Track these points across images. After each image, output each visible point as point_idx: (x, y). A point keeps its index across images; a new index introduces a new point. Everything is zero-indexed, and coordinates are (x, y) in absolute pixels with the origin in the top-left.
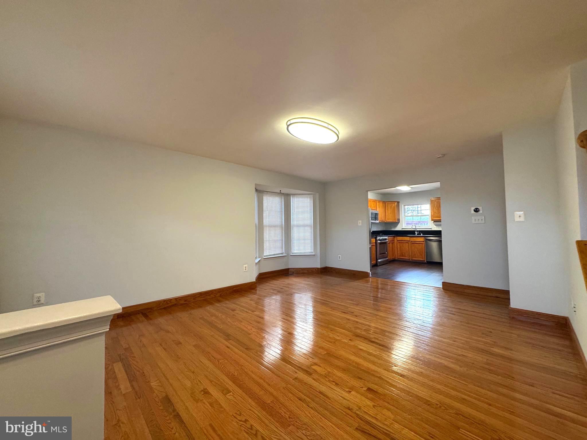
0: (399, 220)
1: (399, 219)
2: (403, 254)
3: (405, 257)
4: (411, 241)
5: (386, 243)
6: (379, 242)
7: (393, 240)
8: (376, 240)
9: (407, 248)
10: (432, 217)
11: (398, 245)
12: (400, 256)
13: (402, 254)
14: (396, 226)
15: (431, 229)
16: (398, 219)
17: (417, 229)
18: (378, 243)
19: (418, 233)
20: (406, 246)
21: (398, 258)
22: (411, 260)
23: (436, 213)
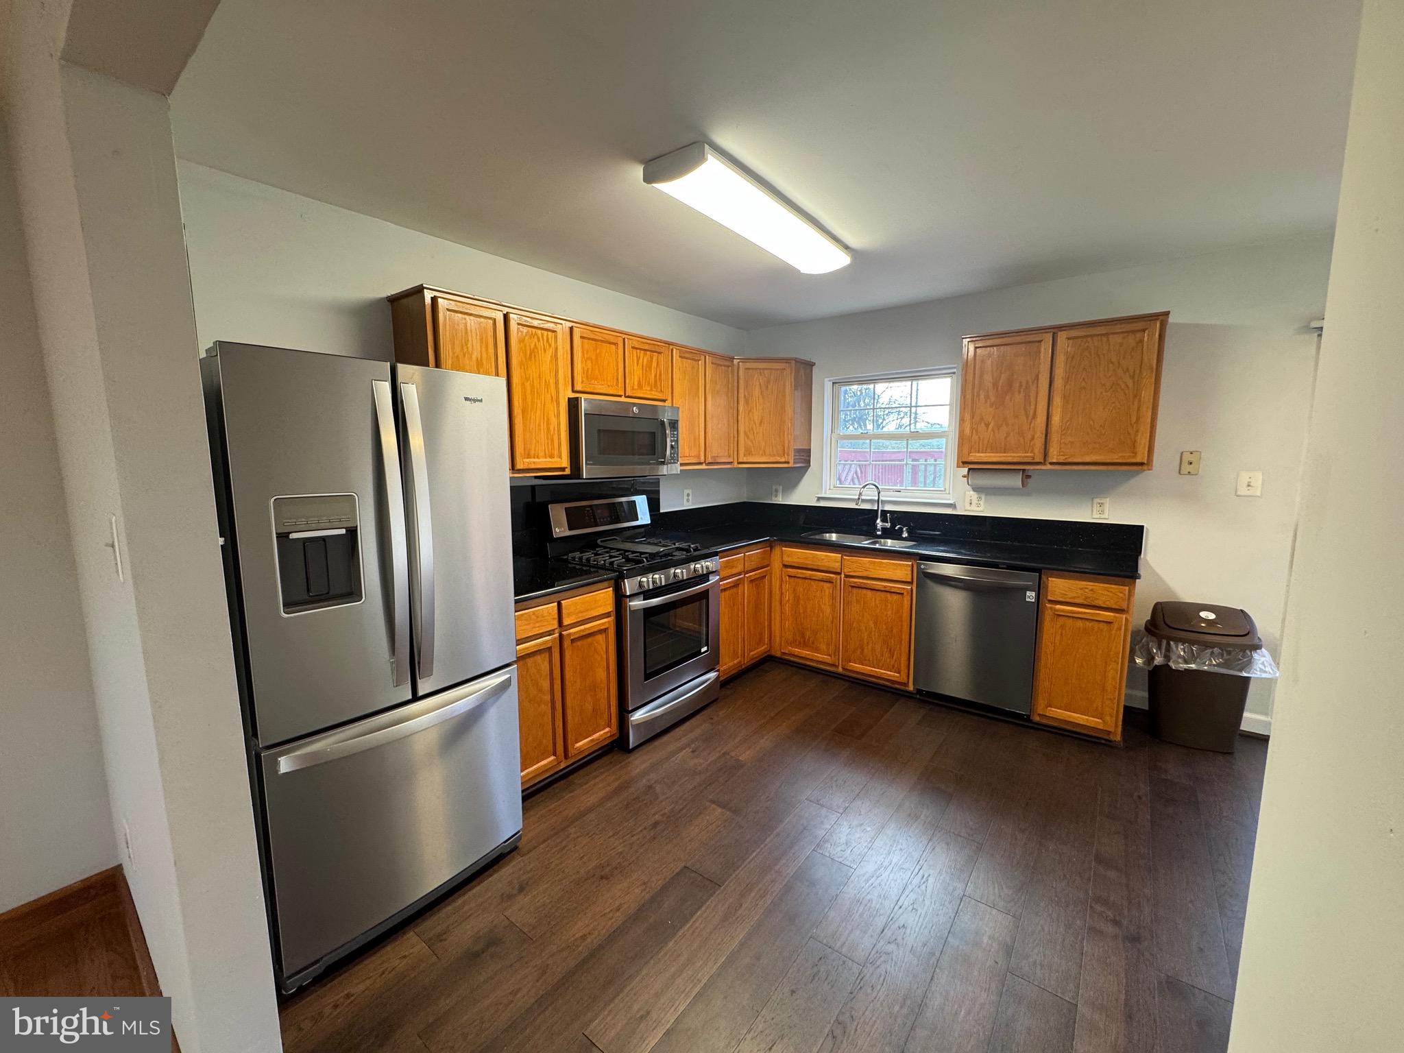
0: (805, 456)
1: (809, 450)
2: (808, 634)
3: (817, 650)
4: (847, 576)
5: (705, 595)
6: (638, 603)
7: (766, 562)
8: (620, 598)
9: (827, 610)
10: (966, 451)
11: (786, 586)
12: (793, 643)
13: (803, 636)
14: (792, 485)
15: (953, 506)
16: (799, 451)
17: (884, 502)
18: (633, 612)
19: (888, 525)
20: (823, 599)
21: (784, 653)
22: (840, 670)
23: (987, 425)
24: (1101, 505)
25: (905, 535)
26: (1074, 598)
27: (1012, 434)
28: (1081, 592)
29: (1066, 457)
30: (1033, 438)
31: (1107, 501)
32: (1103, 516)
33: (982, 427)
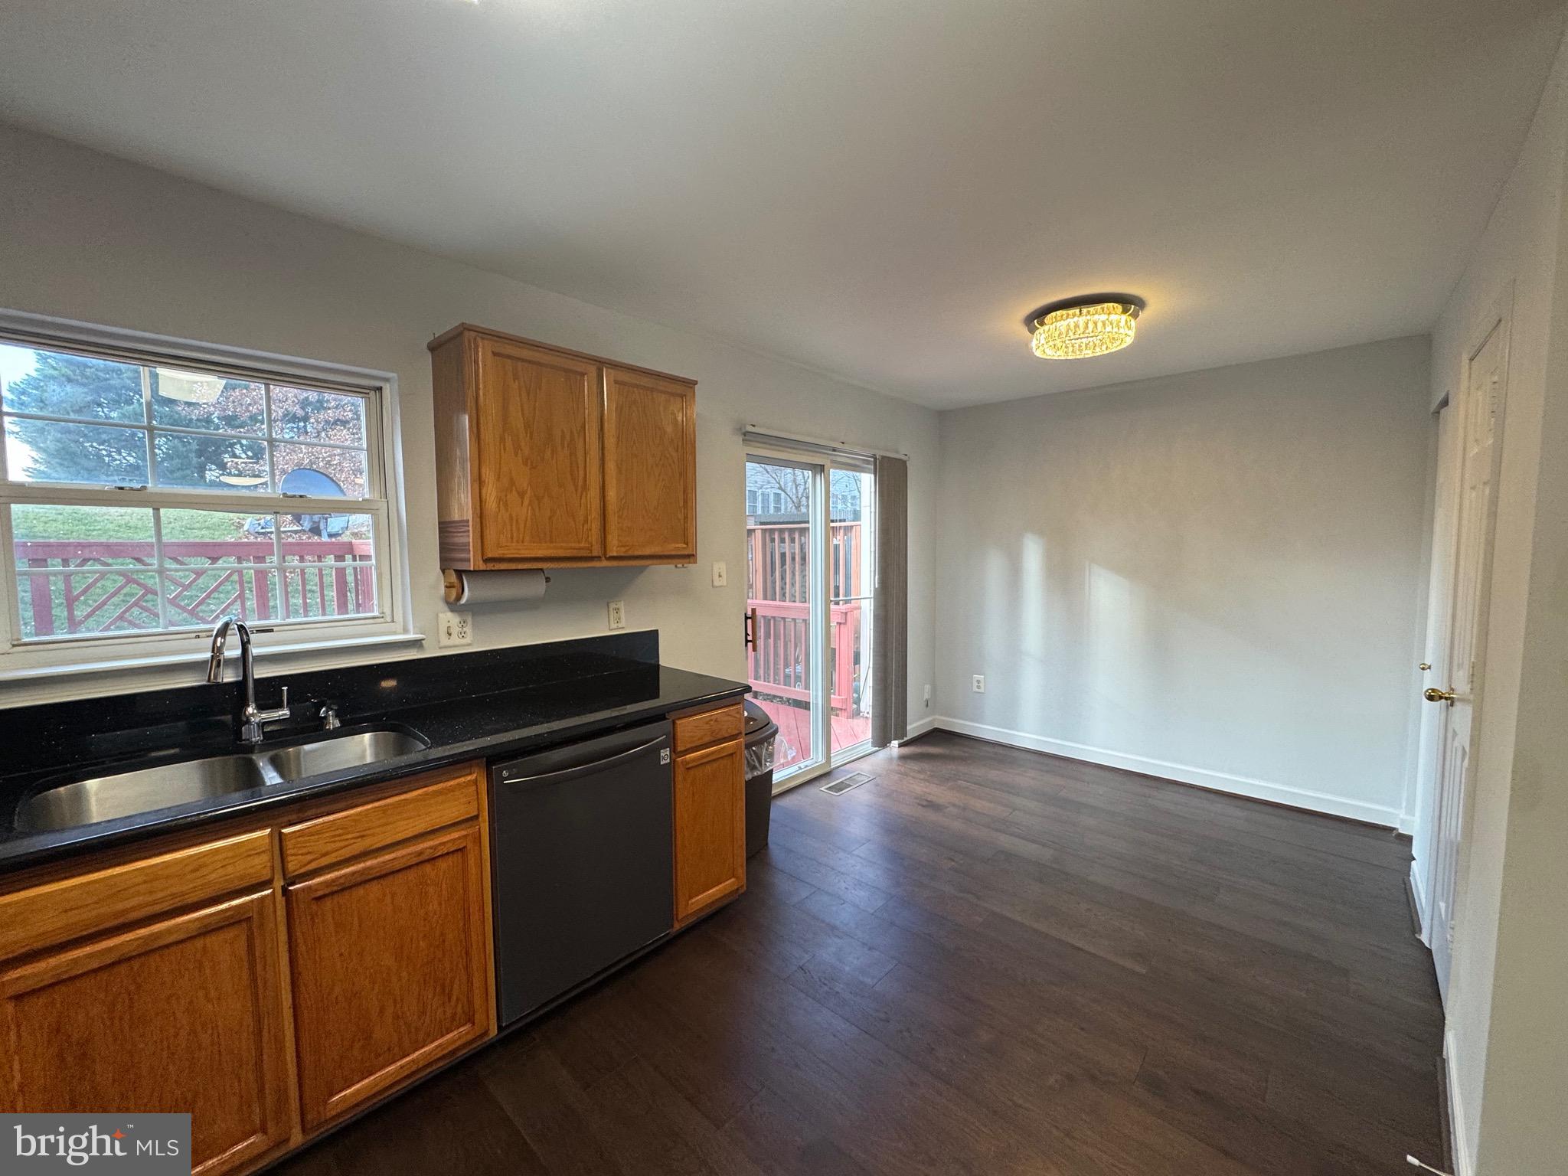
23: (522, 495)
24: (617, 610)
25: (333, 723)
26: (701, 738)
27: (558, 513)
28: (707, 727)
29: (628, 548)
30: (586, 521)
31: (622, 605)
32: (620, 625)
33: (513, 497)
